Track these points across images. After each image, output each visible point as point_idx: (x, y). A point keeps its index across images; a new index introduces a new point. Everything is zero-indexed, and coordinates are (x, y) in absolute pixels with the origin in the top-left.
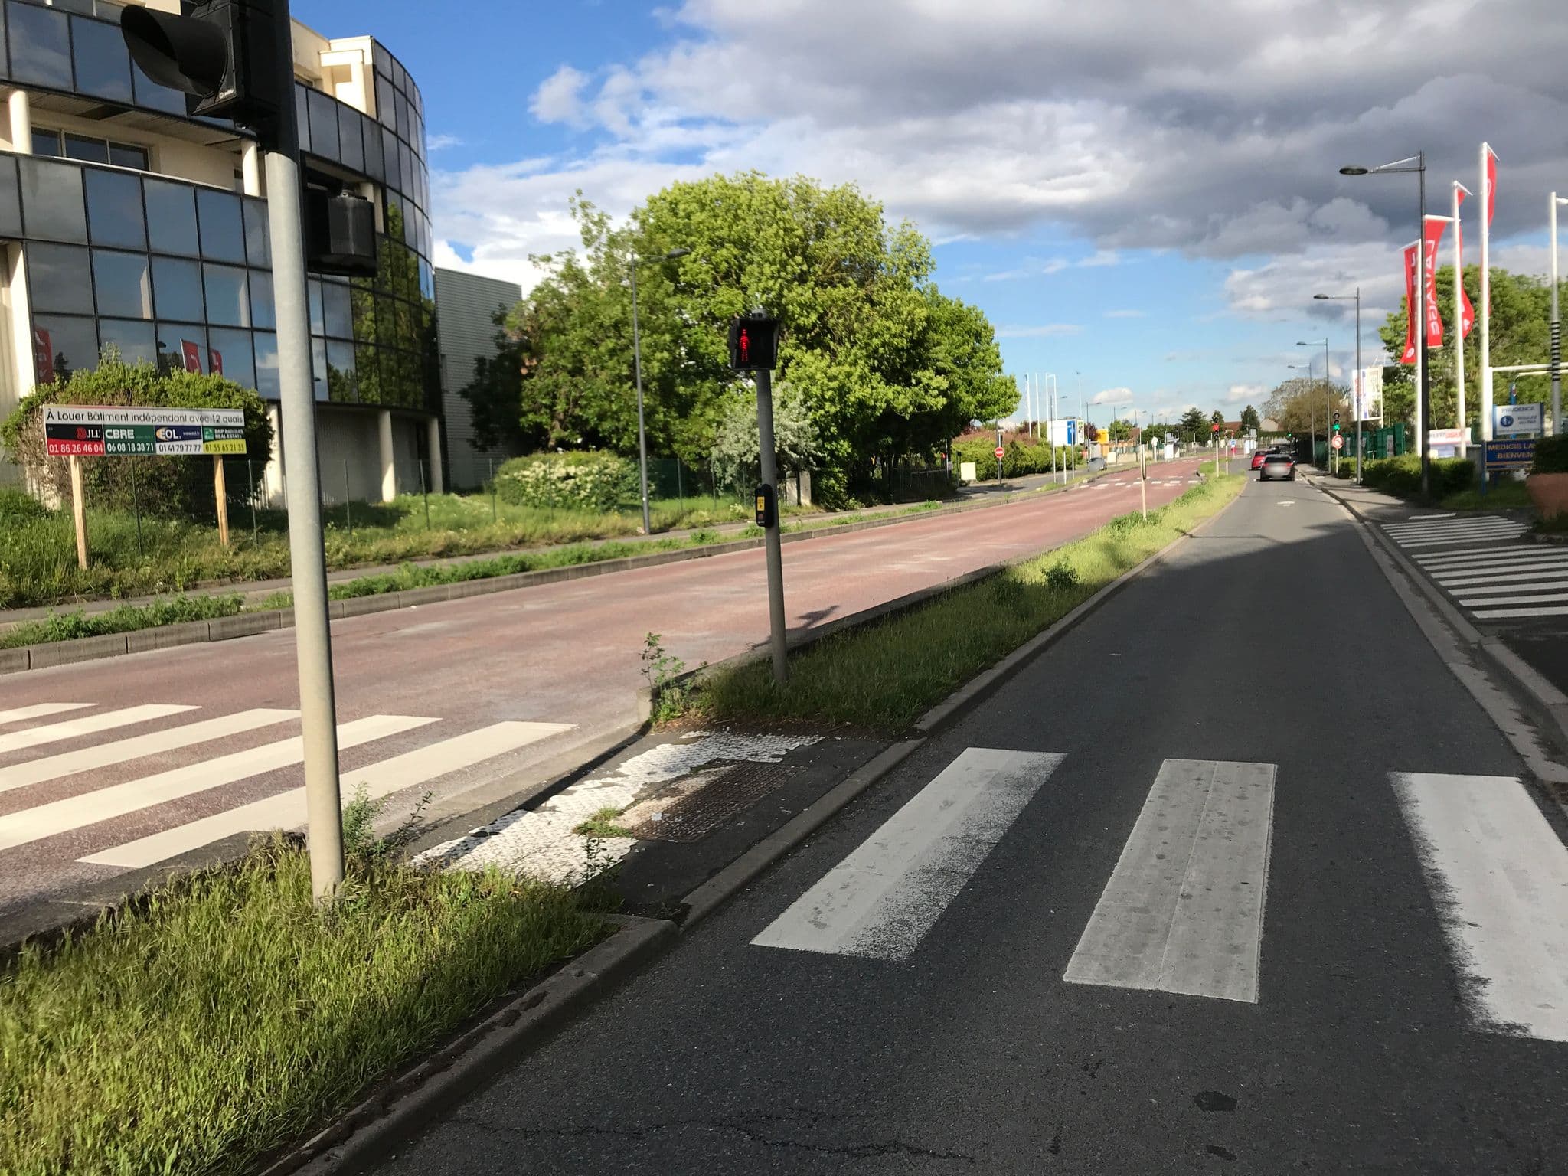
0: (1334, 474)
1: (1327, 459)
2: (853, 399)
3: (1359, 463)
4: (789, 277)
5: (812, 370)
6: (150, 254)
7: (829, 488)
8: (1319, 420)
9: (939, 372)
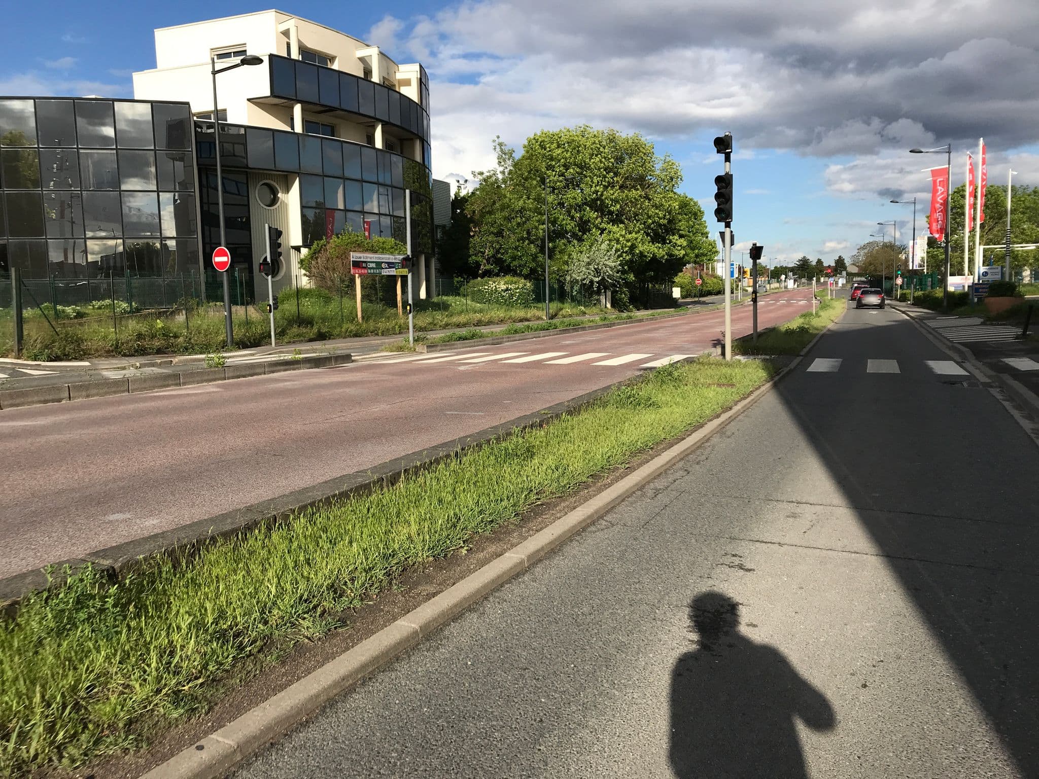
0: (896, 299)
1: (892, 291)
2: (637, 252)
3: (910, 292)
4: (606, 184)
5: (618, 235)
6: (345, 179)
7: (620, 299)
8: (887, 267)
9: (681, 236)
